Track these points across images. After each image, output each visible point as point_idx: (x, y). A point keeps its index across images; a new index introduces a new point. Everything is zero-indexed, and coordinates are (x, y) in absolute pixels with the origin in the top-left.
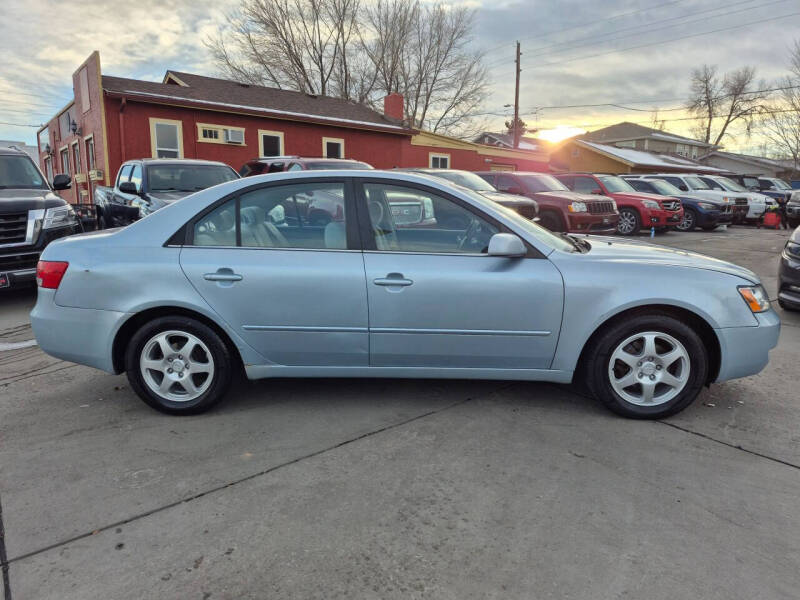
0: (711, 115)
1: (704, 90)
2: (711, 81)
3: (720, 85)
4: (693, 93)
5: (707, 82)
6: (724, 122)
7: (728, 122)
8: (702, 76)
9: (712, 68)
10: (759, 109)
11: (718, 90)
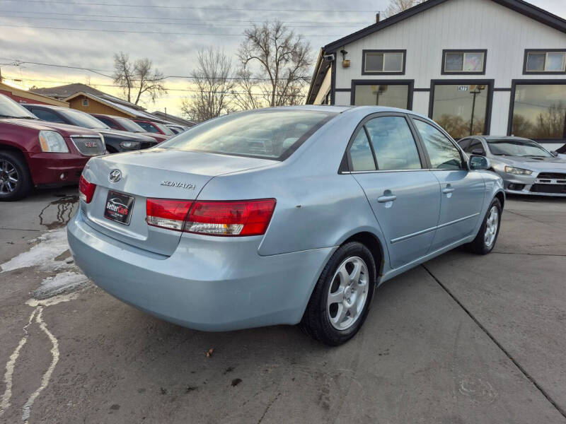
0: (130, 86)
1: (123, 69)
2: (127, 63)
3: (132, 67)
4: (117, 70)
5: (124, 63)
6: (138, 93)
7: (140, 93)
8: (121, 59)
9: (126, 55)
10: (158, 87)
11: (132, 71)
